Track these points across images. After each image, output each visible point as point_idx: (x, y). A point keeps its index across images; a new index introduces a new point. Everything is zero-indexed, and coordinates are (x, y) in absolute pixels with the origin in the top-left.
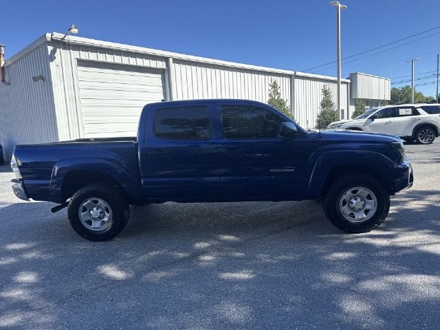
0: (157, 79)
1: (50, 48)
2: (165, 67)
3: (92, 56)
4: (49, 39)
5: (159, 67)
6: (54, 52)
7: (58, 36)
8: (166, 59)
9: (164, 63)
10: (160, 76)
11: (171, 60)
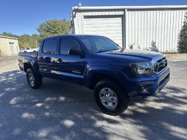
0: (119, 20)
1: (74, 13)
2: (123, 14)
3: (90, 14)
4: (73, 10)
5: (120, 14)
6: (75, 14)
7: (76, 7)
8: (124, 10)
9: (123, 12)
10: (121, 18)
11: (126, 10)
